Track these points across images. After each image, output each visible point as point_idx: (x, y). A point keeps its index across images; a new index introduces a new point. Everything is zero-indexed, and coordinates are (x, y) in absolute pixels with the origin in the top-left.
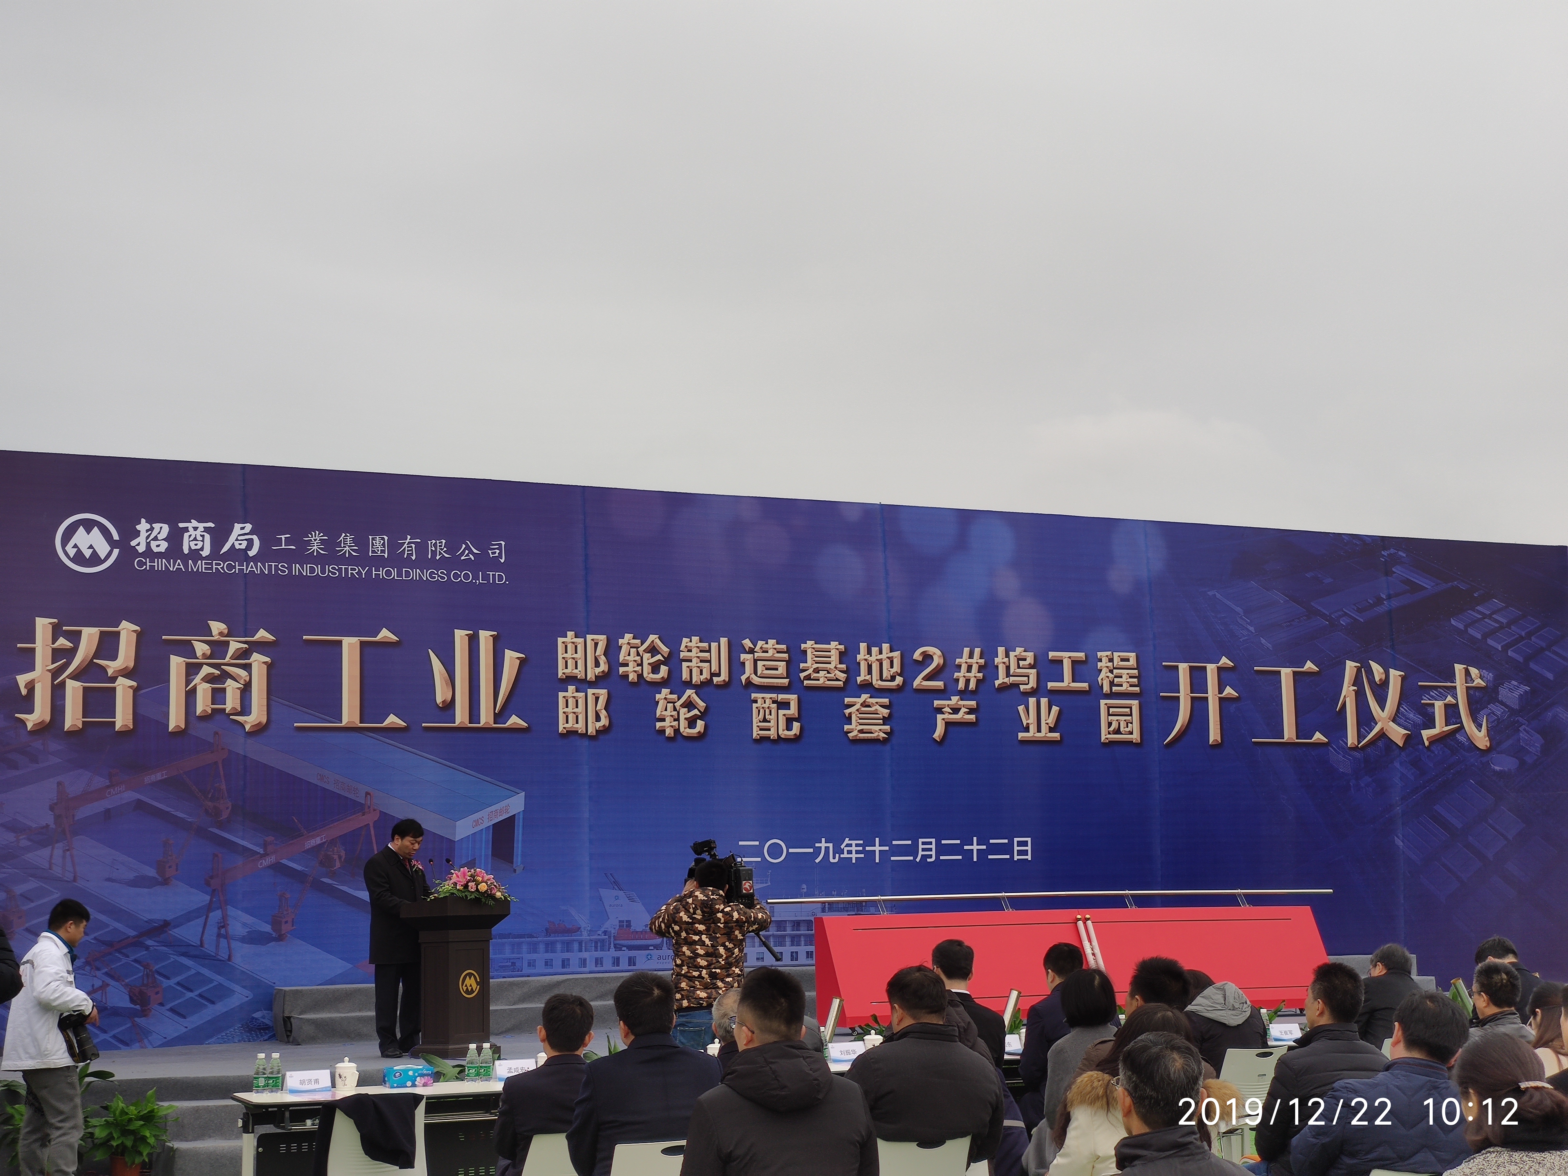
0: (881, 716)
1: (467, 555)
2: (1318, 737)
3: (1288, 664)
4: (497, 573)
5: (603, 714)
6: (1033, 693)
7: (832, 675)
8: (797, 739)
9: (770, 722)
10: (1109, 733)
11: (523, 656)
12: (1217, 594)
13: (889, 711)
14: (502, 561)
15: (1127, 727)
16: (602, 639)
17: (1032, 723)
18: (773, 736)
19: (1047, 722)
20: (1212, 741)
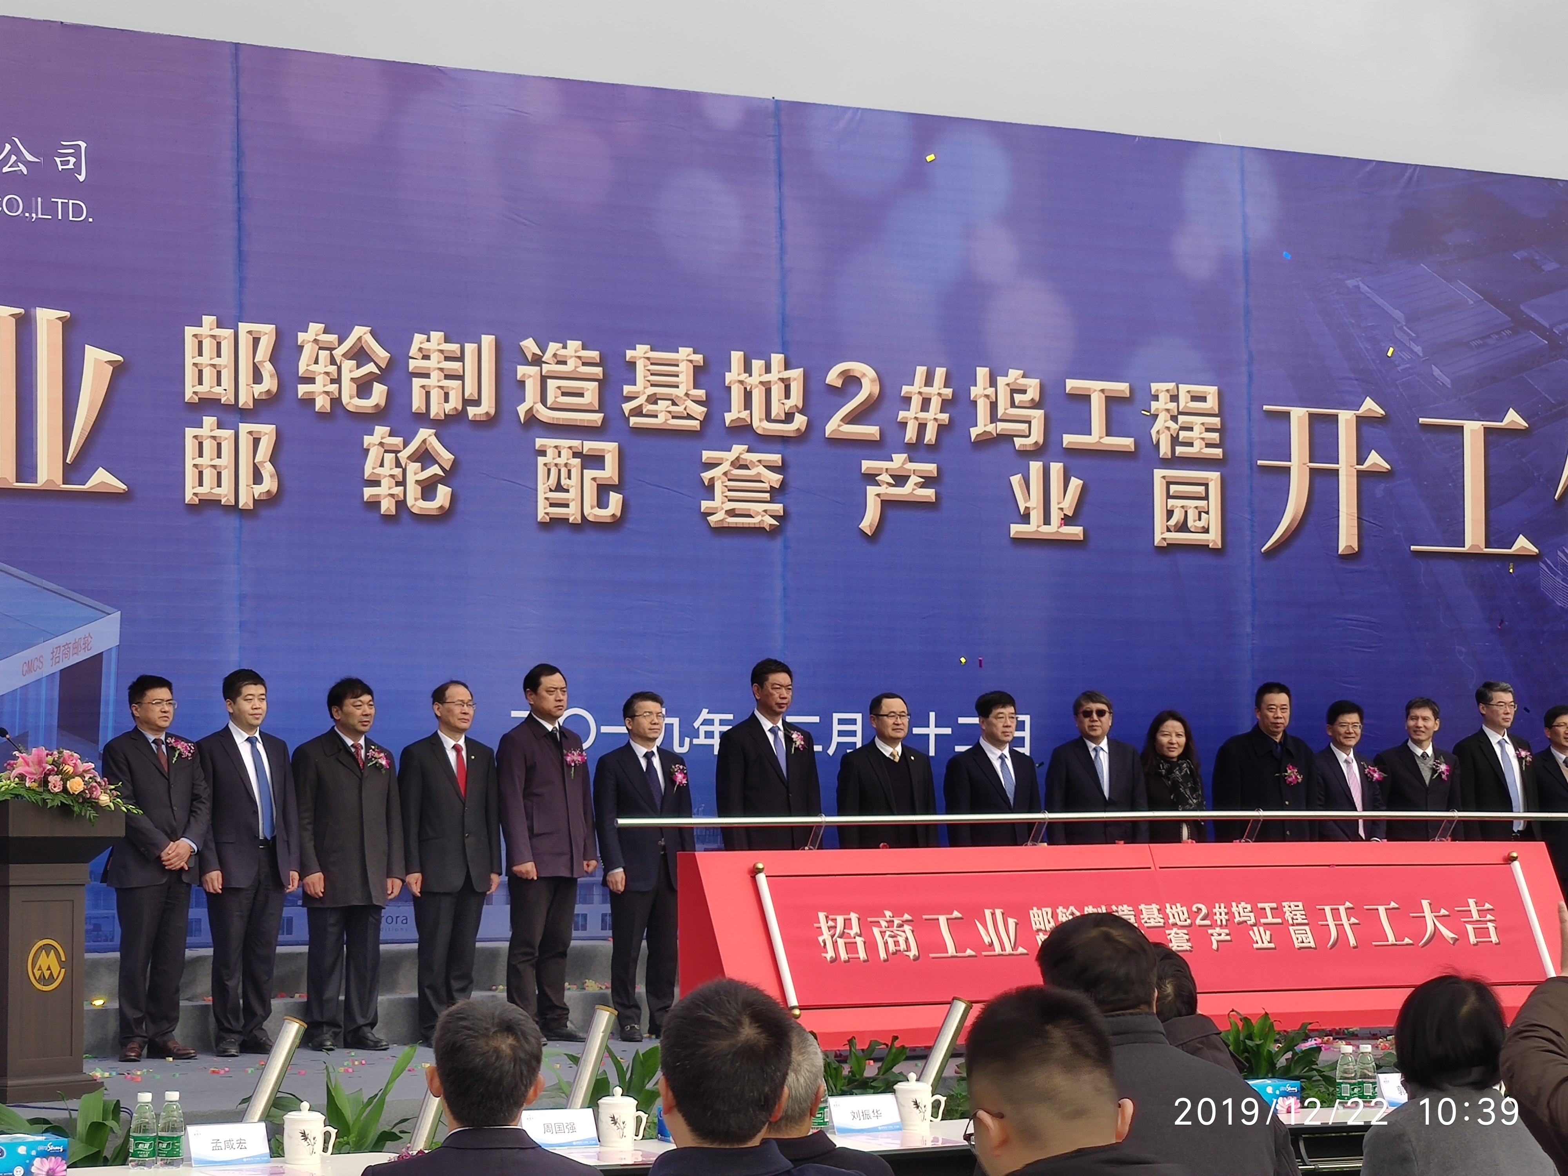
0: (766, 486)
1: (15, 164)
2: (1523, 544)
3: (1476, 414)
4: (71, 202)
5: (268, 470)
6: (1038, 452)
7: (679, 409)
8: (616, 524)
9: (567, 491)
10: (1169, 530)
11: (120, 358)
12: (1361, 285)
13: (782, 476)
14: (81, 178)
15: (1200, 519)
16: (267, 331)
17: (1034, 508)
18: (573, 517)
19: (1061, 506)
20: (1343, 547)
